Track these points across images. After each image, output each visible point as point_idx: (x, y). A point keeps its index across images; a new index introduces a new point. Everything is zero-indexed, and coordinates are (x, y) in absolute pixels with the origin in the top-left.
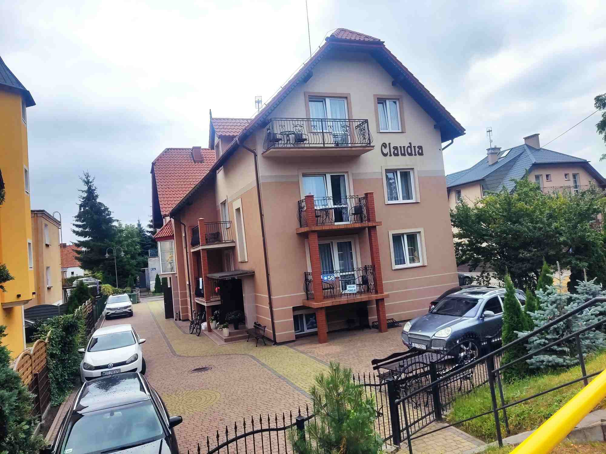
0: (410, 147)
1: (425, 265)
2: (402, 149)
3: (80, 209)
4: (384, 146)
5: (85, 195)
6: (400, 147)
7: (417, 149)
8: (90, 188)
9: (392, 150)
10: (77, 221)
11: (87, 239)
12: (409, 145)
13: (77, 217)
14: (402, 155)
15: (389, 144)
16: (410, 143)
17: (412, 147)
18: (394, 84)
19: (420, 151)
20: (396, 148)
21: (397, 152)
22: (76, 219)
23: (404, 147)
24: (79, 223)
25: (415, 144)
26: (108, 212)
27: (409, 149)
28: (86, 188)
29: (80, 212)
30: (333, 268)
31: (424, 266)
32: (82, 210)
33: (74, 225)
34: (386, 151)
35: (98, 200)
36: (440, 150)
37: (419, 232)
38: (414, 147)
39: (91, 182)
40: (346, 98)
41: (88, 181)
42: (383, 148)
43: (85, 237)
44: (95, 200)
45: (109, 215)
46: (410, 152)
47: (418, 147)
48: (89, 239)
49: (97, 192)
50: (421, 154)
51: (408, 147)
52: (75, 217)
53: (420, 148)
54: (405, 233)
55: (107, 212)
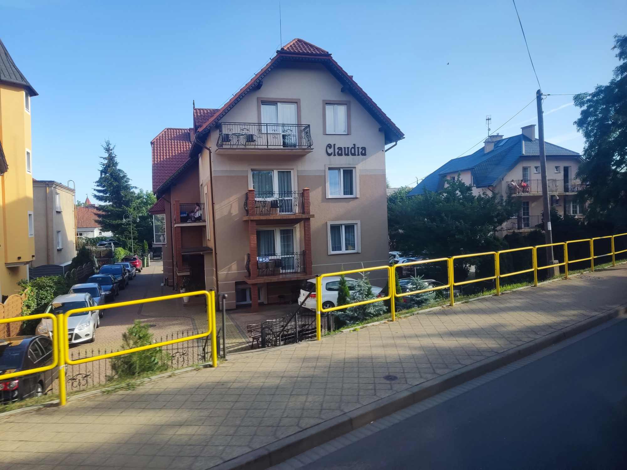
0: (354, 148)
1: (359, 252)
2: (346, 149)
3: (101, 175)
4: (329, 146)
5: (106, 162)
6: (345, 148)
7: (360, 150)
8: (110, 155)
9: (337, 151)
10: (97, 186)
11: (107, 203)
12: (353, 146)
13: (97, 182)
14: (345, 155)
15: (334, 145)
16: (354, 145)
17: (356, 147)
18: (343, 90)
19: (363, 152)
20: (340, 149)
21: (341, 152)
22: (97, 184)
23: (348, 148)
24: (100, 188)
25: (359, 145)
26: (127, 179)
27: (353, 150)
28: (106, 155)
29: (101, 178)
30: (274, 251)
31: (357, 253)
32: (103, 176)
33: (95, 190)
34: (330, 151)
35: (118, 167)
36: (383, 151)
37: (357, 224)
38: (358, 148)
39: (111, 150)
40: (297, 103)
41: (109, 149)
42: (328, 148)
43: (105, 202)
44: (115, 166)
45: (126, 182)
46: (353, 152)
47: (362, 148)
48: (109, 204)
49: (117, 159)
50: (364, 154)
51: (352, 148)
52: (96, 183)
53: (364, 149)
54: (344, 224)
55: (125, 179)
